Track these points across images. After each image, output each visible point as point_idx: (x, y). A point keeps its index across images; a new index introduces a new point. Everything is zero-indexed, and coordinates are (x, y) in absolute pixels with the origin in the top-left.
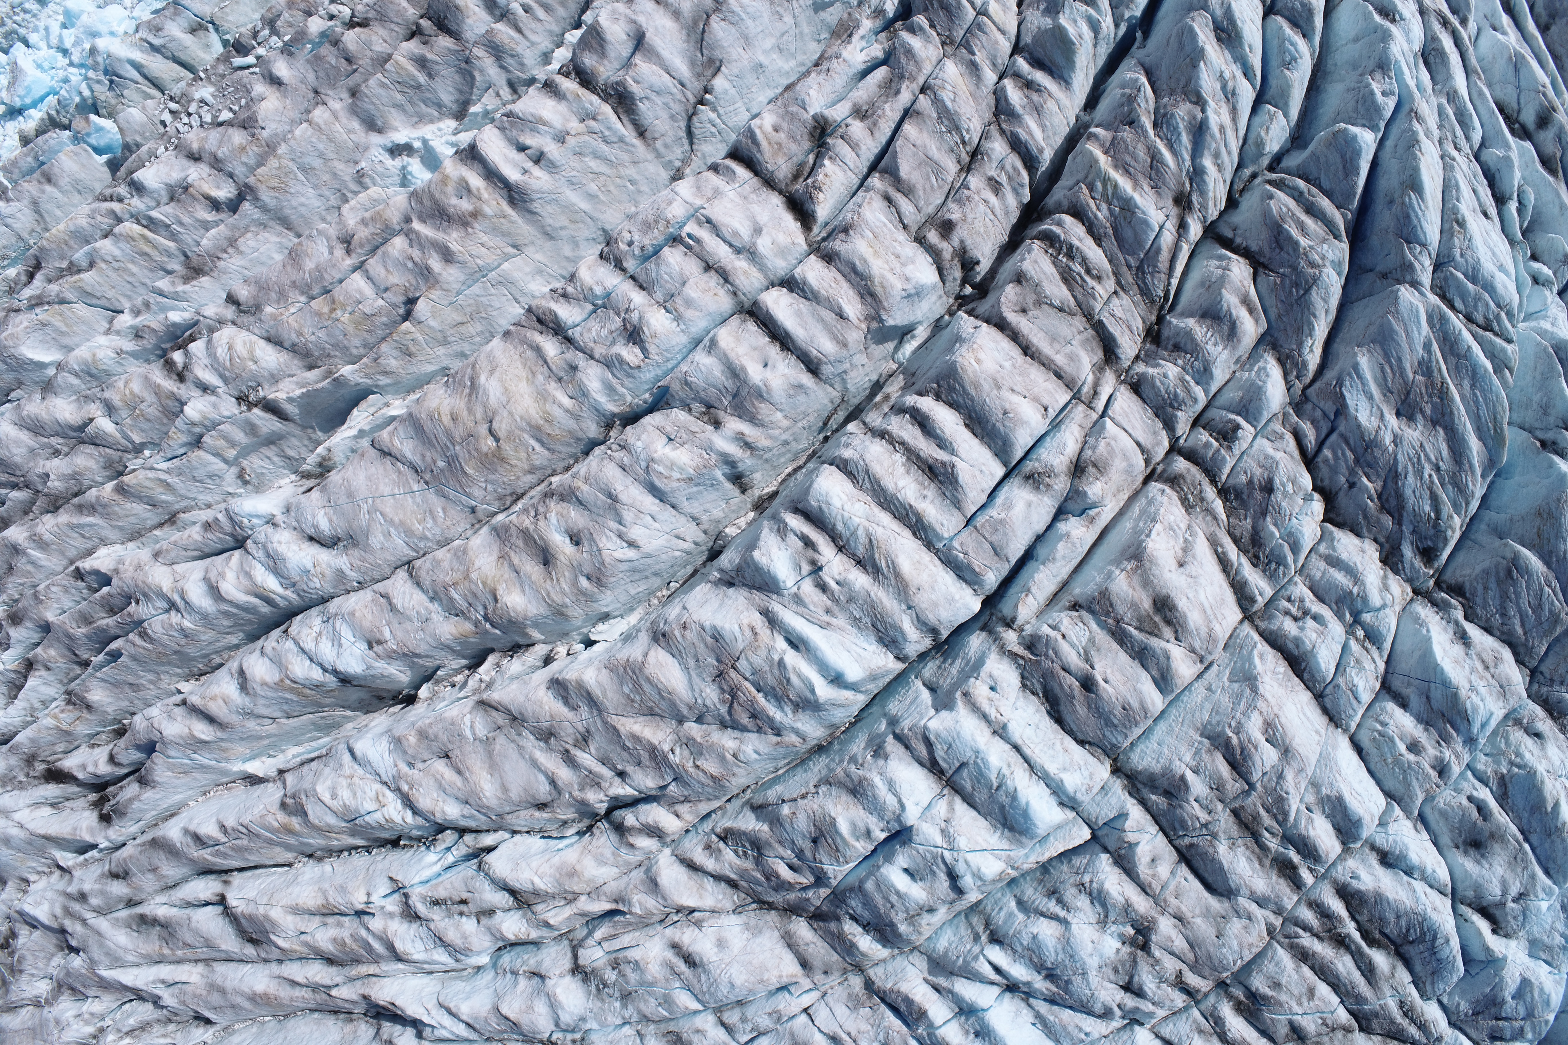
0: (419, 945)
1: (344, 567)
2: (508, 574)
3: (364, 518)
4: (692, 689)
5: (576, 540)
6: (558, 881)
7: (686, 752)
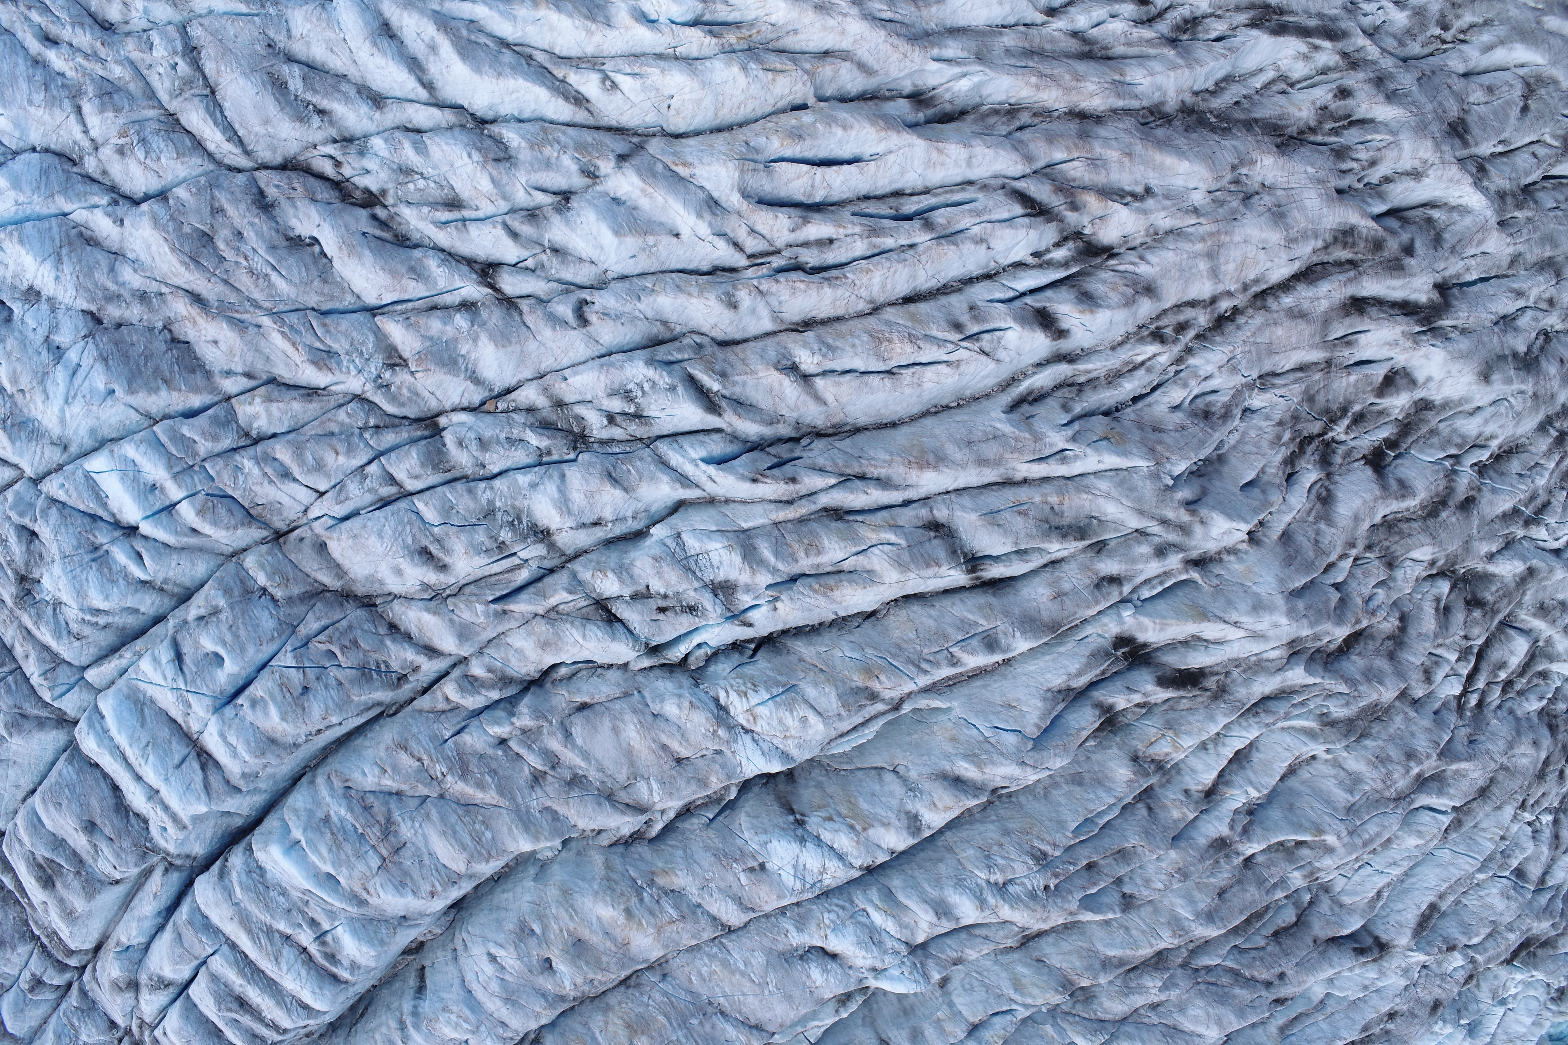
0: (715, 558)
1: (795, 934)
2: (618, 932)
3: (772, 978)
4: (424, 836)
5: (548, 965)
6: (560, 638)
7: (432, 772)
